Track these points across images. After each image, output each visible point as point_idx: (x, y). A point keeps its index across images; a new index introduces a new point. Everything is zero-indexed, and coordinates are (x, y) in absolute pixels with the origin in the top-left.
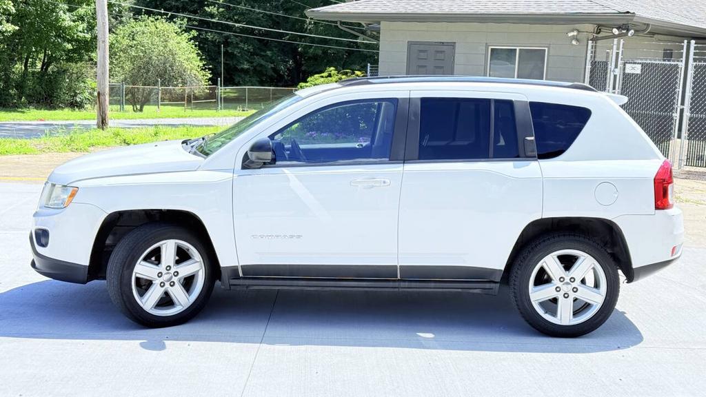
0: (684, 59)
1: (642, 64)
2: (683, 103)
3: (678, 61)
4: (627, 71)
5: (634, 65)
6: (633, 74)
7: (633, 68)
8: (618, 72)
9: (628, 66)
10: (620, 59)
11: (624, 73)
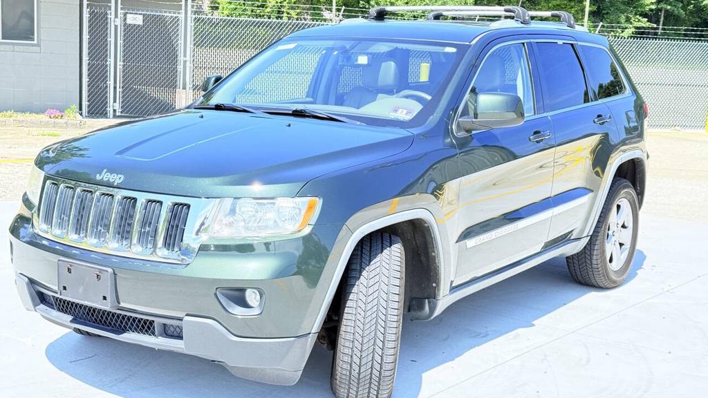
0: (183, 11)
1: (144, 15)
2: (185, 56)
3: (179, 13)
4: (129, 22)
5: (135, 16)
6: (135, 25)
7: (135, 19)
8: (118, 22)
9: (128, 16)
10: (119, 8)
11: (125, 24)
